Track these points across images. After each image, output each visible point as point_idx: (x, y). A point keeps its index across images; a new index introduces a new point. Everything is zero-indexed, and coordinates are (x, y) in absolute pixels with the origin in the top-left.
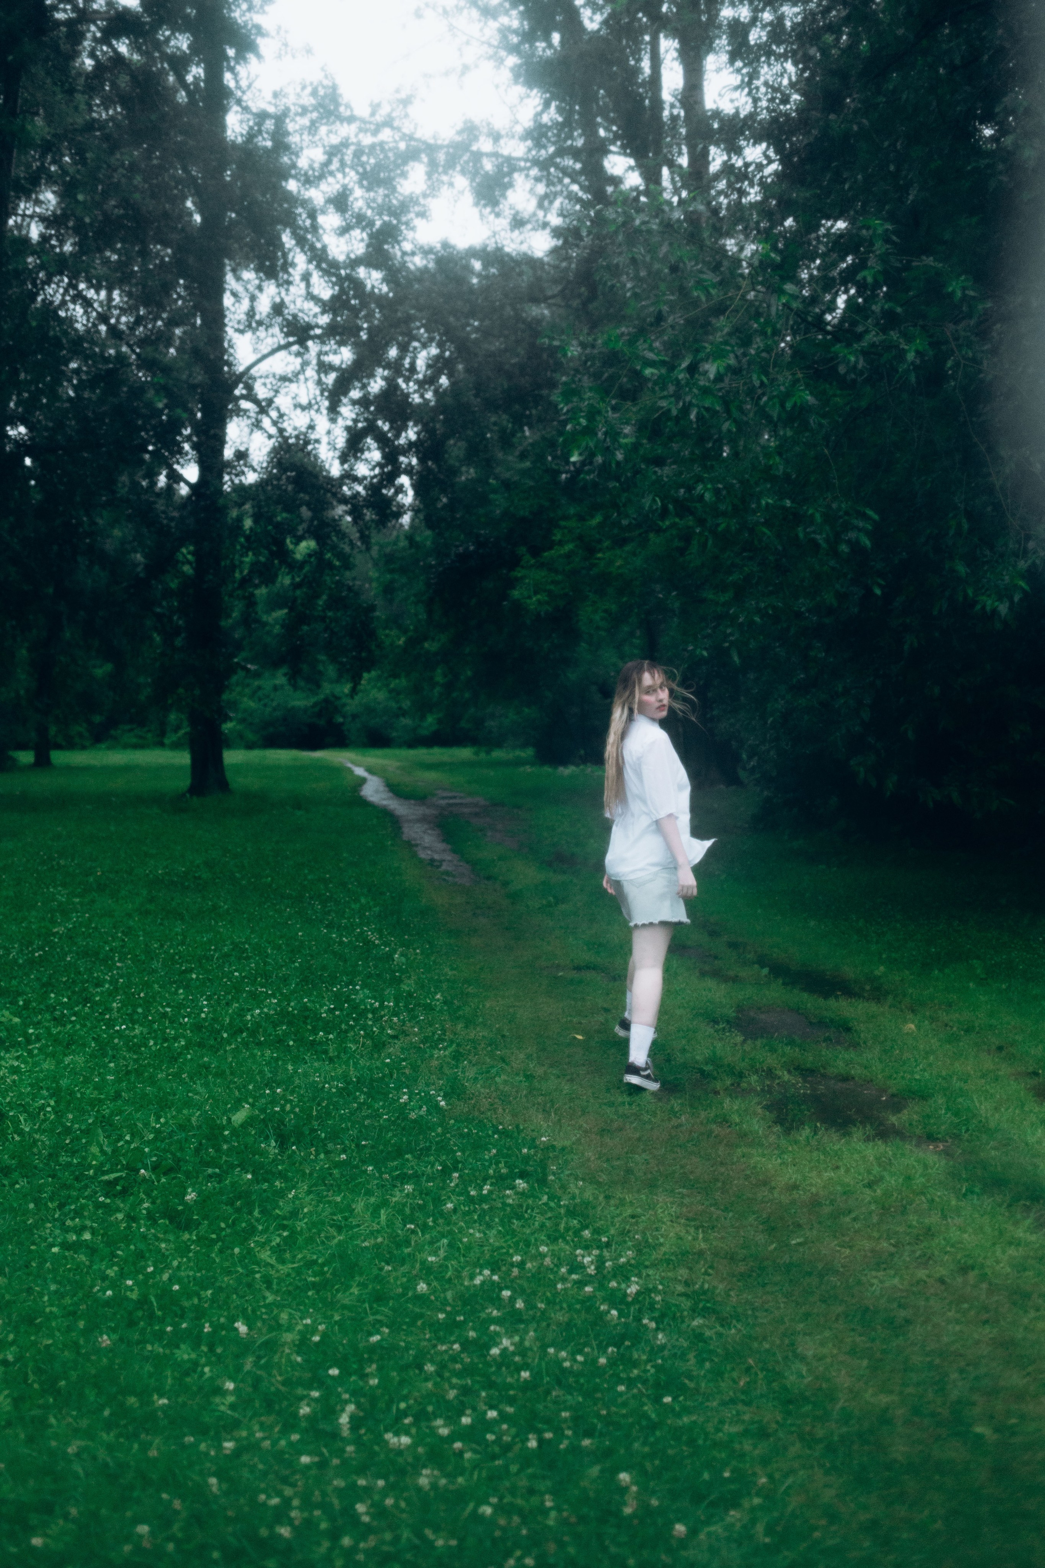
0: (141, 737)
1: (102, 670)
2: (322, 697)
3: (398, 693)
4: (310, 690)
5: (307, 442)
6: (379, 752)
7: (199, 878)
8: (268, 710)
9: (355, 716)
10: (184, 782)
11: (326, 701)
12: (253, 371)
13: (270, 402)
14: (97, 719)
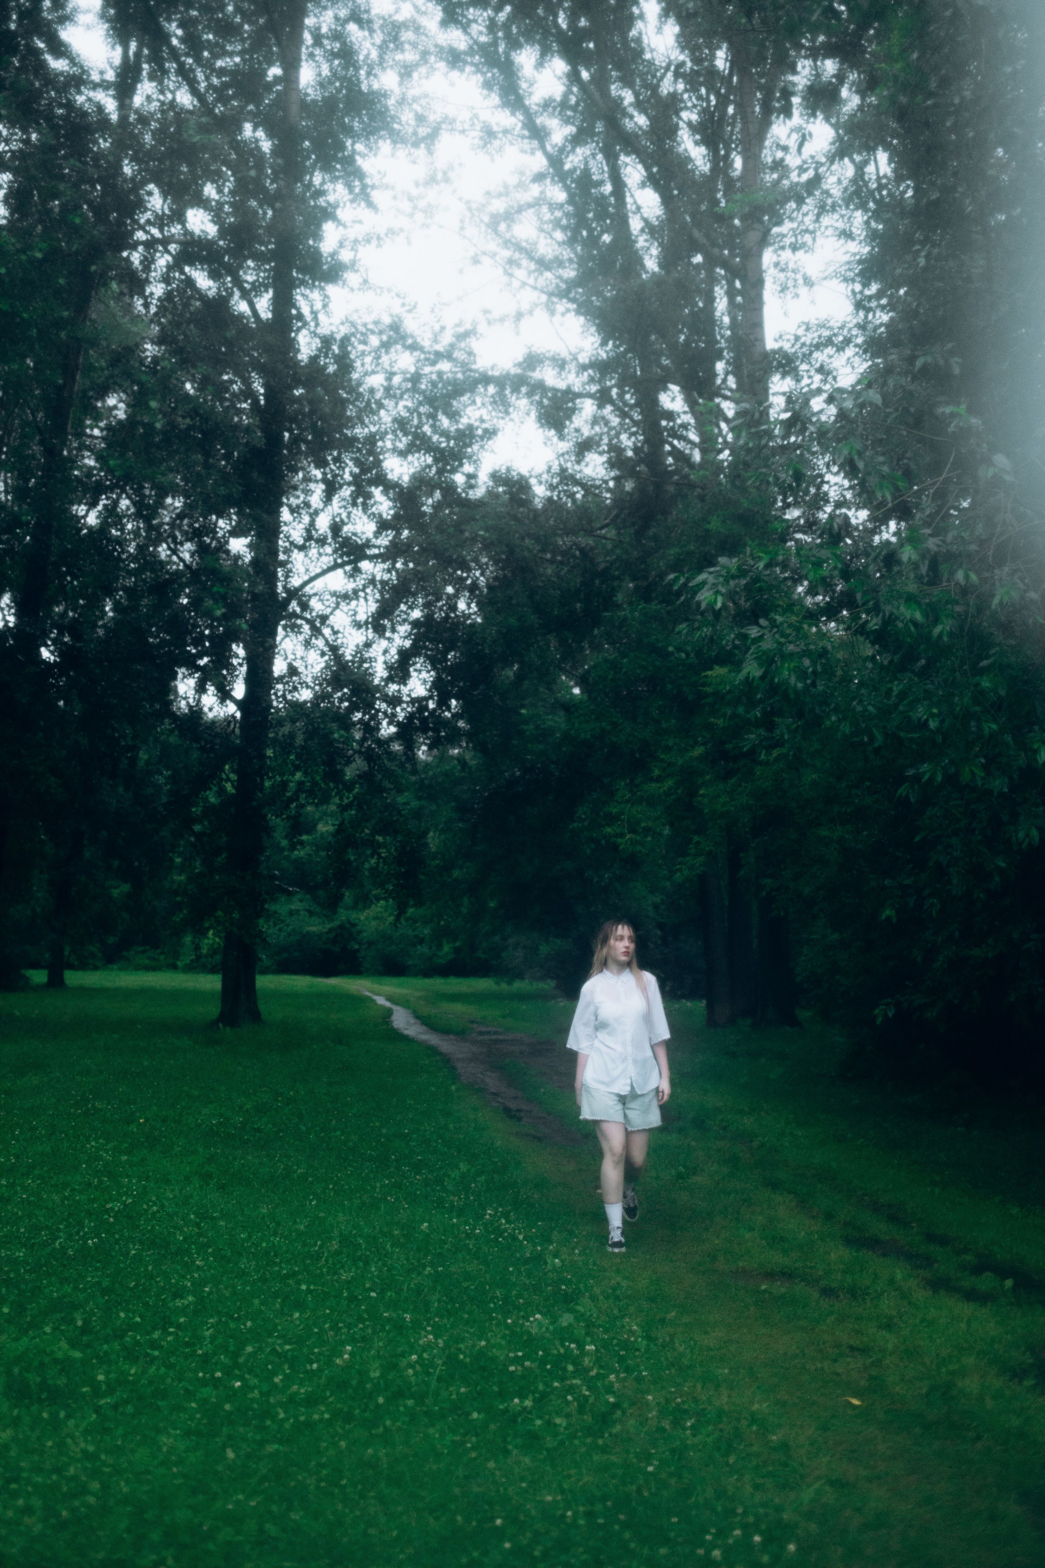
0: (154, 959)
1: (120, 890)
2: (337, 923)
3: (415, 922)
4: (325, 916)
5: (363, 661)
6: (395, 980)
7: (259, 1130)
8: (283, 934)
9: (370, 943)
11: (342, 927)
12: (308, 589)
13: (324, 619)
14: (111, 940)
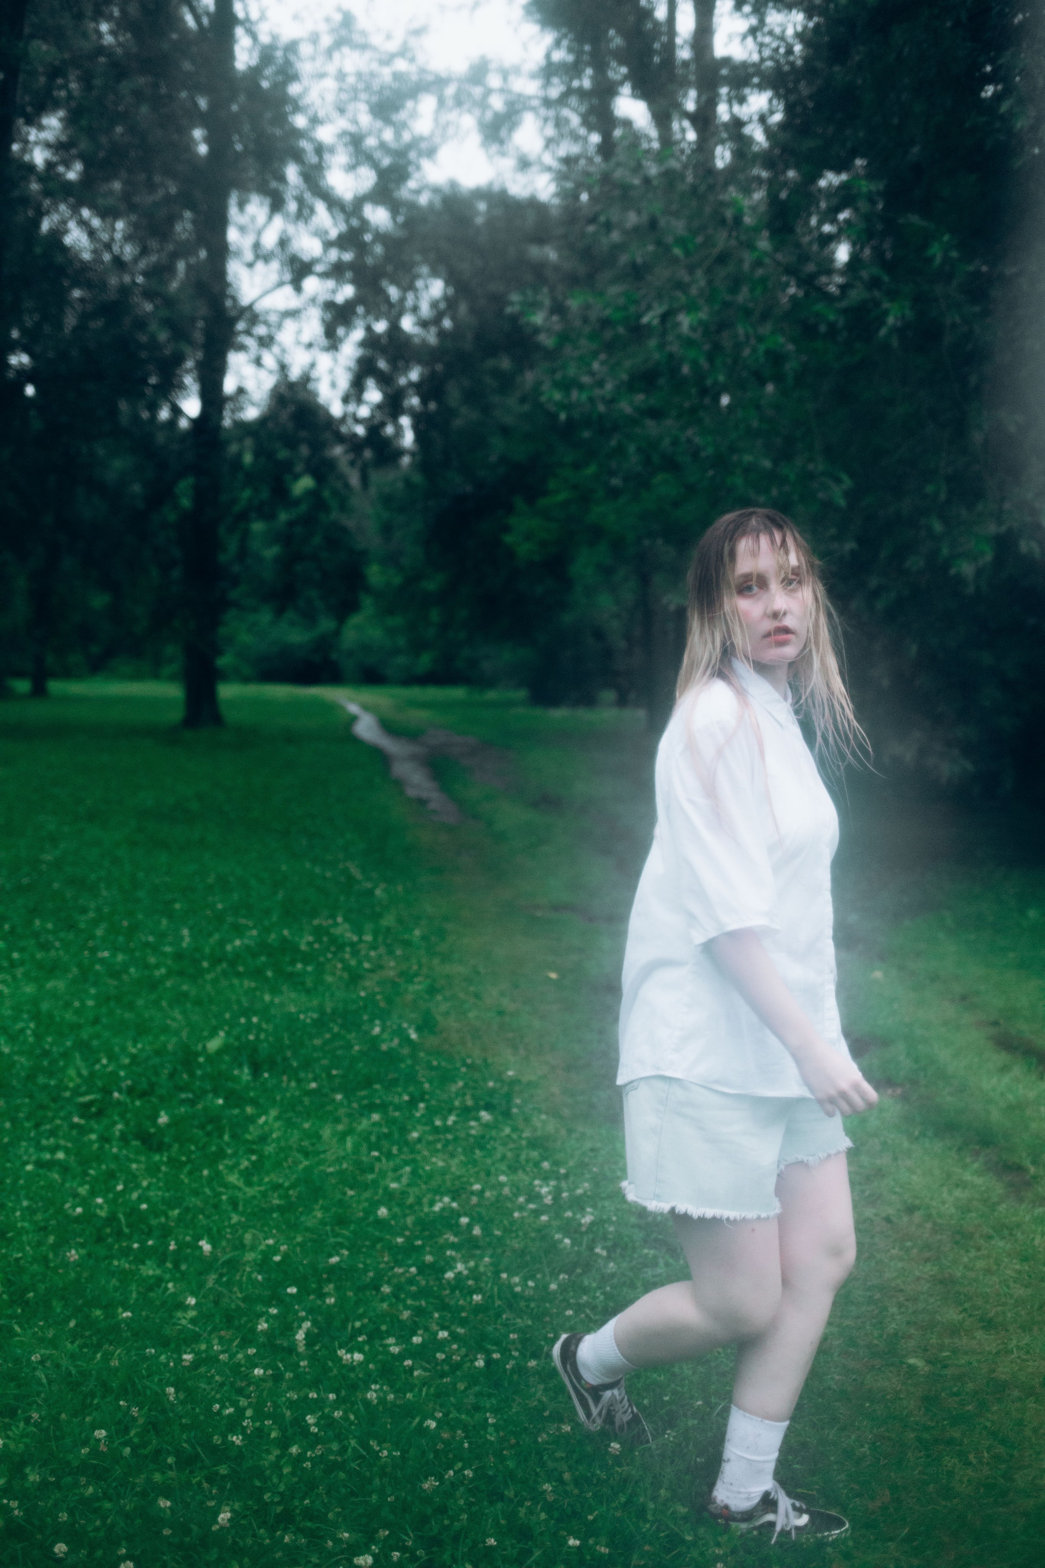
1: (99, 601)
2: (317, 633)
3: (394, 632)
5: (309, 381)
6: (373, 689)
7: (189, 810)
8: (265, 645)
9: (351, 654)
10: (177, 715)
11: (321, 637)
12: (259, 306)
14: (95, 650)
